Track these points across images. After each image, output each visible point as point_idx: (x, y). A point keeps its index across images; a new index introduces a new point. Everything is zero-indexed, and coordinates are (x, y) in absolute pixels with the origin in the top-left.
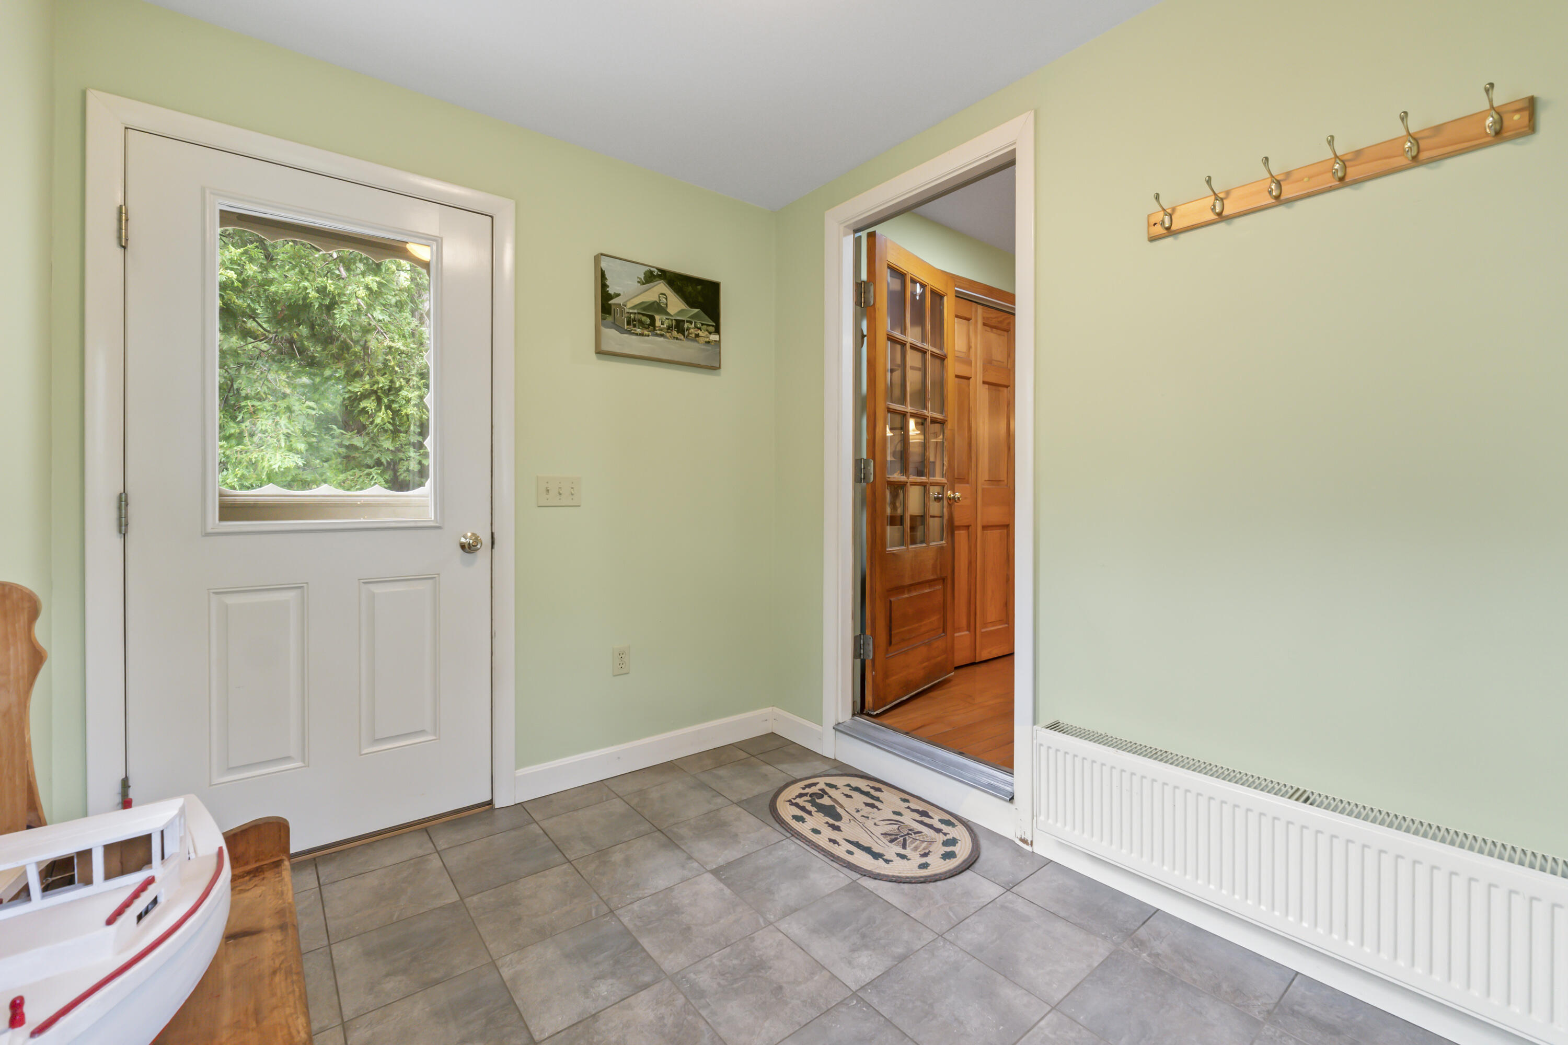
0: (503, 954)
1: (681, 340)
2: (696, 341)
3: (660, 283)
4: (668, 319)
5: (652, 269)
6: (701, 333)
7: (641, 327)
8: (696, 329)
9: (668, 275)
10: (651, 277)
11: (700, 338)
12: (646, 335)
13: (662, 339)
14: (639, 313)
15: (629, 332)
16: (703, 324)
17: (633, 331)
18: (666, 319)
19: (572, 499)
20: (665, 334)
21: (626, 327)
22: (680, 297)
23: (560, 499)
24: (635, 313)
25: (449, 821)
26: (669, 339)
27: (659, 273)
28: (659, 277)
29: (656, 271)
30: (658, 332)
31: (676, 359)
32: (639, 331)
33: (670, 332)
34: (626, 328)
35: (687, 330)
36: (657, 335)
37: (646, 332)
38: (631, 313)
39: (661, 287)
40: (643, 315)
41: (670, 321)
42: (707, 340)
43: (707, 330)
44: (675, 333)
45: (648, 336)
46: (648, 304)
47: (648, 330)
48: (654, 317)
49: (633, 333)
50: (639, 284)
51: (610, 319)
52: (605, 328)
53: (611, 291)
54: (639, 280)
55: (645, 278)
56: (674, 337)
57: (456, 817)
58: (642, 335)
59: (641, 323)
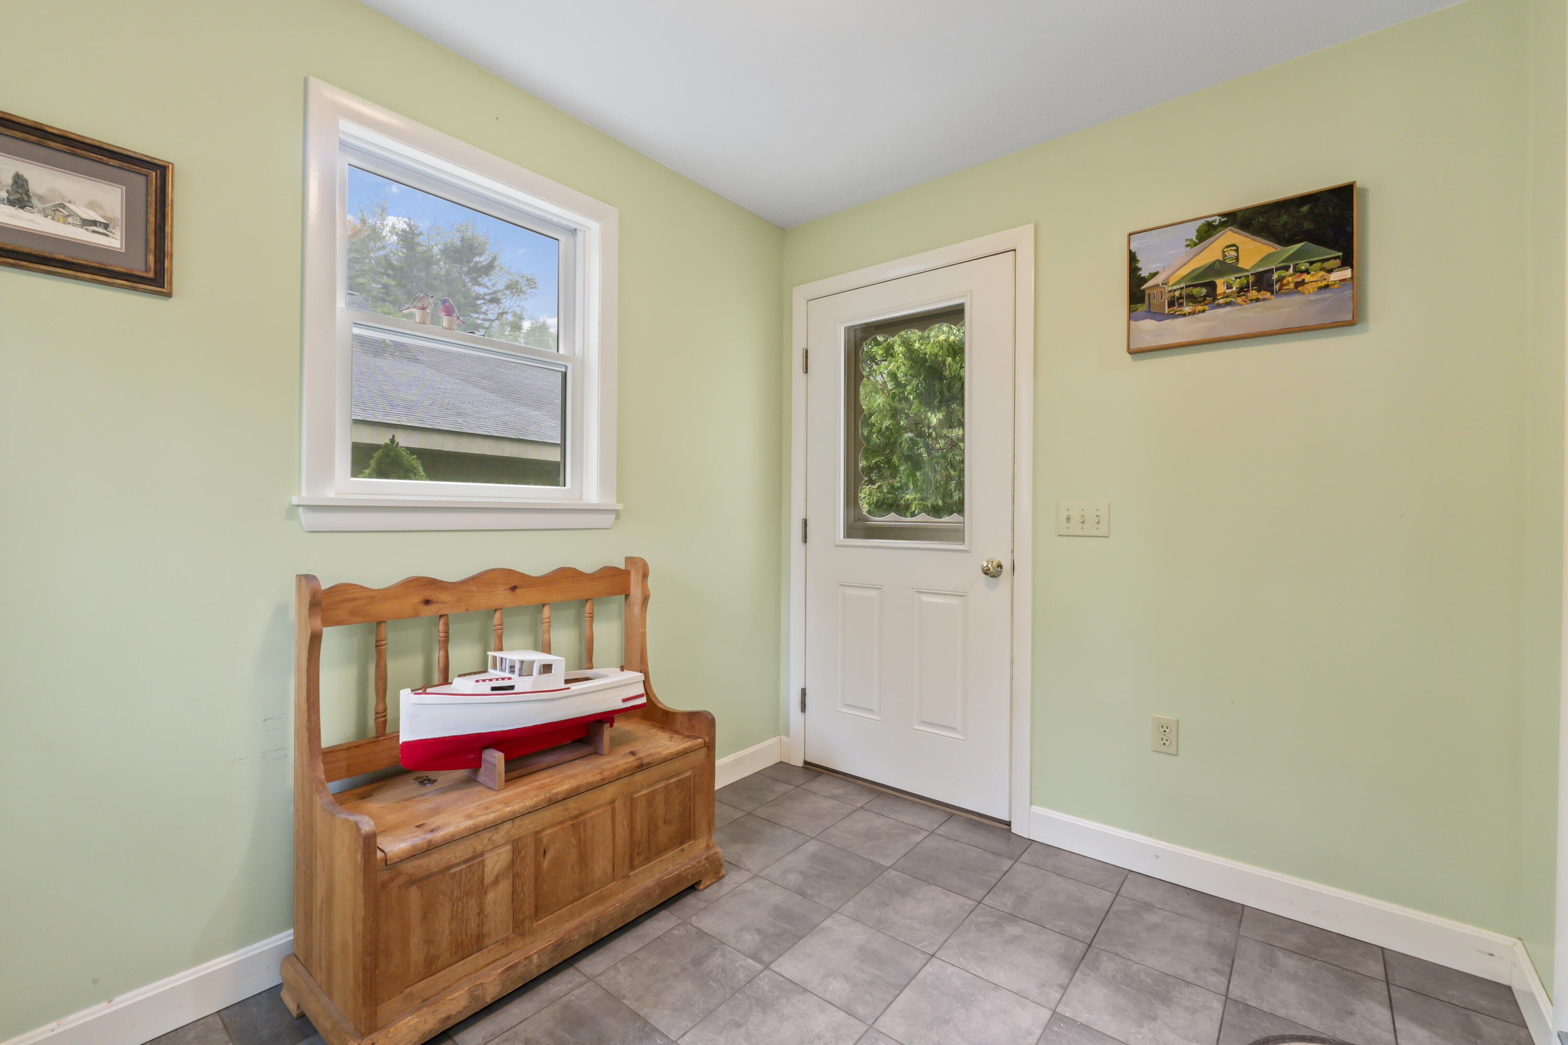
0: (845, 913)
1: (1264, 300)
2: (1299, 292)
3: (1226, 231)
4: (1240, 278)
5: (1210, 220)
6: (1307, 278)
7: (1191, 304)
8: (1298, 274)
9: (1239, 216)
10: (1208, 231)
11: (1306, 285)
12: (1199, 312)
13: (1228, 309)
14: (1187, 287)
15: (1173, 316)
16: (1311, 263)
17: (1177, 313)
18: (1236, 278)
19: (1097, 529)
20: (1234, 300)
21: (1167, 310)
22: (1264, 237)
23: (1082, 528)
24: (1182, 288)
25: (971, 819)
26: (1242, 305)
27: (1223, 220)
28: (1223, 225)
29: (1218, 218)
30: (1222, 301)
31: (1267, 329)
32: (1187, 309)
33: (1244, 295)
34: (1166, 313)
35: (1277, 281)
36: (1219, 306)
37: (1200, 308)
38: (1175, 290)
39: (1230, 236)
40: (1195, 286)
41: (1243, 279)
42: (1324, 283)
43: (1322, 269)
44: (1253, 294)
45: (1204, 311)
46: (1203, 269)
47: (1203, 304)
48: (1215, 282)
49: (1179, 315)
50: (1189, 248)
51: (1142, 308)
52: (1135, 321)
53: (1144, 273)
54: (1188, 243)
55: (1197, 237)
56: (1252, 300)
57: (977, 820)
58: (1193, 313)
59: (1192, 299)
